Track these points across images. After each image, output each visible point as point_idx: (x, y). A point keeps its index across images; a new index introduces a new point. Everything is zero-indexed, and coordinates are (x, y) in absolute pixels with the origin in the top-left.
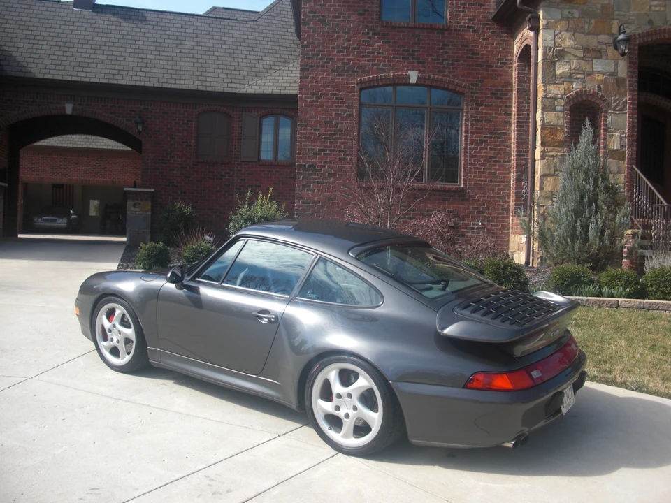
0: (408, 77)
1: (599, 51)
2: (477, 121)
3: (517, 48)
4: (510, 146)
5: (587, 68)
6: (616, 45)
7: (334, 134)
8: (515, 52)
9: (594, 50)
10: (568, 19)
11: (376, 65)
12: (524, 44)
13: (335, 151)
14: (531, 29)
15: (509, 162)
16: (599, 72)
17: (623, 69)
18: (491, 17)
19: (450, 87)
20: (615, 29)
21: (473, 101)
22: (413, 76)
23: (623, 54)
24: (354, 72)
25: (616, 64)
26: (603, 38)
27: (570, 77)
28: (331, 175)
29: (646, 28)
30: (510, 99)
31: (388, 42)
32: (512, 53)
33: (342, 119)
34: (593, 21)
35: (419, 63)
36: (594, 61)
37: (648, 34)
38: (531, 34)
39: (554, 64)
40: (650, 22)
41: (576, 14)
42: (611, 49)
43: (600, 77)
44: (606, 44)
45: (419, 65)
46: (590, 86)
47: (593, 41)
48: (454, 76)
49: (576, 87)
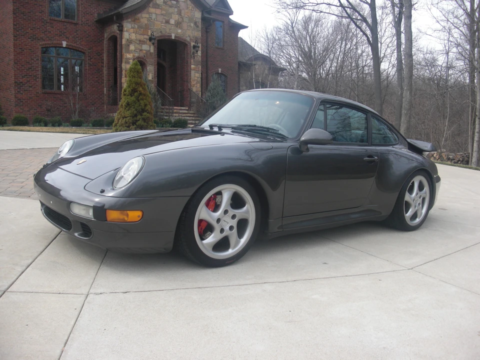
0: (62, 44)
1: (144, 42)
2: (91, 65)
3: (106, 35)
4: (104, 76)
5: (140, 48)
6: (150, 39)
7: (31, 68)
8: (105, 37)
9: (143, 41)
10: (134, 28)
11: (48, 37)
12: (112, 34)
13: (31, 76)
14: (119, 31)
15: (103, 83)
16: (145, 50)
17: (152, 49)
18: (95, 20)
19: (80, 49)
20: (149, 34)
21: (89, 56)
22: (64, 44)
23: (153, 44)
24: (38, 39)
25: (150, 47)
26: (146, 36)
27: (134, 51)
28: (30, 87)
29: (160, 34)
30: (103, 56)
31: (53, 27)
32: (104, 36)
33: (34, 61)
34: (142, 30)
35: (66, 38)
36: (143, 45)
37: (161, 36)
38: (118, 32)
39: (129, 45)
40: (161, 32)
41: (136, 27)
42: (148, 41)
43: (145, 52)
44: (146, 39)
45: (67, 39)
46: (142, 55)
47: (142, 38)
48: (81, 45)
49: (137, 55)
